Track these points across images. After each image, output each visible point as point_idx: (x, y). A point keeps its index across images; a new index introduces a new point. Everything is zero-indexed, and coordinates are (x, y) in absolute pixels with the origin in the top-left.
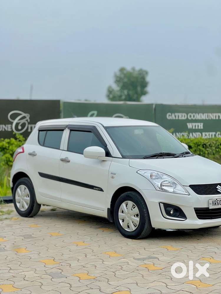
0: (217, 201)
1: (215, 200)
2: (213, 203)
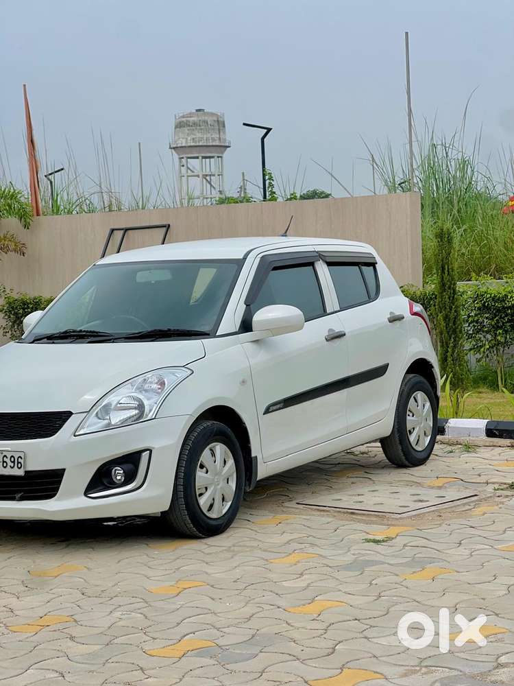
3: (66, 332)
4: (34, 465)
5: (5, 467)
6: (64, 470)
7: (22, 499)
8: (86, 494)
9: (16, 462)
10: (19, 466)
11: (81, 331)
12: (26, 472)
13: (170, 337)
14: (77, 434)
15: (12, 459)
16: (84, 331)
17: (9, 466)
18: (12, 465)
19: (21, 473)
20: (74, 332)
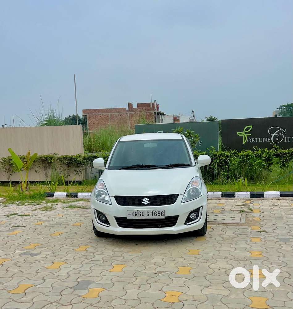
0: (138, 212)
1: (137, 211)
2: (132, 214)
3: (136, 165)
4: (168, 214)
5: (156, 216)
6: (179, 216)
7: (161, 227)
8: (185, 224)
9: (161, 213)
10: (162, 215)
11: (143, 165)
12: (165, 217)
13: (177, 166)
14: (182, 202)
15: (159, 213)
16: (144, 165)
17: (157, 215)
18: (159, 215)
19: (163, 217)
20: (139, 165)
